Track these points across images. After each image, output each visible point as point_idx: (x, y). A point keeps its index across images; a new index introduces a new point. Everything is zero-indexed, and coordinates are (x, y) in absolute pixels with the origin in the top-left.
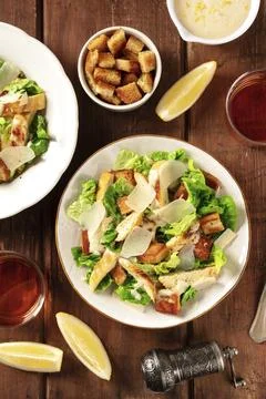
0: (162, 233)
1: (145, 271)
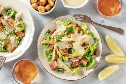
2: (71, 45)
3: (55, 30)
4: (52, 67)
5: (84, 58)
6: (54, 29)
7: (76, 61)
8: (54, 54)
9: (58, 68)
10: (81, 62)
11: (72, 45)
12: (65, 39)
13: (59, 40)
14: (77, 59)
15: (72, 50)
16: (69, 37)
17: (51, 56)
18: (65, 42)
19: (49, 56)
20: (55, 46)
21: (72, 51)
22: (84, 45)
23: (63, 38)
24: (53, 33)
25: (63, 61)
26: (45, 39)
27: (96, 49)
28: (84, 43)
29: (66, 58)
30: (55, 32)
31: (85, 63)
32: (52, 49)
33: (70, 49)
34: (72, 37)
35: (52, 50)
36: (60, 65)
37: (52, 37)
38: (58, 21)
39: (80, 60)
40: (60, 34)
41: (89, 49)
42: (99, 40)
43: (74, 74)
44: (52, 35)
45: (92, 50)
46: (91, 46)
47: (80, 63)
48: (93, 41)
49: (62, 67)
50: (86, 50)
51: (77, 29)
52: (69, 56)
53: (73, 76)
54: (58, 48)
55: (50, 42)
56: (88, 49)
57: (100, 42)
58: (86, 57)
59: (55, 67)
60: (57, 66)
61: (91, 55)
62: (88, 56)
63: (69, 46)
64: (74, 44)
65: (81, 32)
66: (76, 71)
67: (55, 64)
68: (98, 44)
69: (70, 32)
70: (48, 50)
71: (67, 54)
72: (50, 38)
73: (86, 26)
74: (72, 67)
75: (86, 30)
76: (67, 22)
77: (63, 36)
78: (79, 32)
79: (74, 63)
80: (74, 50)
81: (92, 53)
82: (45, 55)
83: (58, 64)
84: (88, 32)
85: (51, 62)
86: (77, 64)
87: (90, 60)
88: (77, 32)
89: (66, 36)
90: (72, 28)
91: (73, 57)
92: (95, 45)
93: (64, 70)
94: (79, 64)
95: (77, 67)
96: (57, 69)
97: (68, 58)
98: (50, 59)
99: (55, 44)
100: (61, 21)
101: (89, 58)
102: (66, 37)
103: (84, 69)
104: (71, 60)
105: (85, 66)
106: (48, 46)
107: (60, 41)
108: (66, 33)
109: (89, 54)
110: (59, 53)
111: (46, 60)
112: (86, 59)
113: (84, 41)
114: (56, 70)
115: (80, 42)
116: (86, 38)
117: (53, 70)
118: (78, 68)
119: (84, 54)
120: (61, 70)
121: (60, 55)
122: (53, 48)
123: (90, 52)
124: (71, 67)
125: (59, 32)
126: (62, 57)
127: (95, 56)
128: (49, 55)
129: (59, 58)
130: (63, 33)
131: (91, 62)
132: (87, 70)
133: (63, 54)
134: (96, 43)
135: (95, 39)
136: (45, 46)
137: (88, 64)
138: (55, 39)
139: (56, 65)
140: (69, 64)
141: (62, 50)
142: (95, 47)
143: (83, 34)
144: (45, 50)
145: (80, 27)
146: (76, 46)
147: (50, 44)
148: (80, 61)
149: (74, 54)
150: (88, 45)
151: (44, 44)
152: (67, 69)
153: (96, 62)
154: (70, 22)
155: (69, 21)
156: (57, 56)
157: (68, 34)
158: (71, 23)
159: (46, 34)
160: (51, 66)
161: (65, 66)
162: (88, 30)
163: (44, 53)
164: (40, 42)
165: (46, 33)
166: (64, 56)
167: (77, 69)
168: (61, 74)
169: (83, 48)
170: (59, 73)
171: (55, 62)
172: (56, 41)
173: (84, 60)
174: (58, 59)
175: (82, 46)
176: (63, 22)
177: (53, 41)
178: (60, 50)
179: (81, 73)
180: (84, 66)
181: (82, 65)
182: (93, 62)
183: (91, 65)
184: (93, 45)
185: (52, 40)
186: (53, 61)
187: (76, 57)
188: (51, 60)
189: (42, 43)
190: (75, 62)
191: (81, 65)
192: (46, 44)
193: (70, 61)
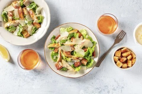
2: (73, 48)
3: (60, 36)
5: (84, 59)
6: (58, 35)
8: (59, 56)
9: (63, 68)
10: (82, 62)
12: (68, 43)
13: (63, 44)
14: (78, 60)
15: (74, 52)
16: (71, 42)
17: (57, 58)
18: (68, 46)
19: (55, 58)
20: (60, 50)
21: (74, 53)
22: (84, 48)
23: (67, 42)
24: (57, 38)
25: (67, 61)
26: (51, 44)
27: (94, 51)
28: (84, 46)
29: (69, 59)
30: (59, 38)
31: (85, 63)
32: (57, 52)
33: (73, 52)
34: (73, 41)
35: (58, 53)
36: (64, 65)
37: (57, 42)
38: (61, 28)
39: (81, 60)
40: (63, 39)
41: (89, 51)
42: (96, 43)
43: (76, 72)
44: (57, 40)
45: (91, 52)
46: (90, 49)
48: (92, 45)
49: (66, 67)
50: (86, 52)
51: (78, 35)
52: (71, 57)
53: (75, 74)
54: (62, 51)
55: (56, 46)
56: (87, 51)
57: (97, 45)
58: (86, 58)
59: (60, 67)
60: (62, 66)
61: (90, 57)
62: (87, 57)
63: (72, 49)
64: (75, 47)
65: (82, 37)
66: (78, 70)
67: (60, 64)
68: (96, 47)
69: (72, 37)
70: (54, 52)
71: (69, 55)
72: (55, 43)
73: (85, 32)
75: (86, 35)
76: (70, 29)
77: (66, 41)
78: (79, 37)
79: (76, 63)
80: (76, 53)
81: (91, 55)
82: (51, 57)
83: (62, 64)
84: (87, 36)
85: (56, 63)
86: (79, 64)
87: (90, 60)
88: (78, 37)
89: (69, 40)
90: (73, 33)
91: (75, 58)
92: (93, 48)
93: (68, 70)
94: (80, 64)
95: (78, 66)
96: (62, 69)
97: (71, 59)
98: (55, 60)
99: (60, 48)
100: (64, 28)
101: (88, 59)
102: (69, 42)
104: (73, 60)
105: (85, 65)
106: (53, 49)
107: (64, 45)
108: (69, 38)
109: (88, 55)
110: (63, 55)
112: (86, 59)
113: (84, 45)
114: (60, 69)
115: (80, 45)
116: (86, 42)
117: (58, 69)
118: (80, 68)
119: (84, 56)
120: (65, 69)
121: (64, 57)
122: (58, 51)
123: (89, 54)
124: (74, 66)
125: (63, 38)
126: (66, 59)
127: (93, 57)
128: (55, 56)
129: (63, 59)
130: (66, 38)
131: (90, 62)
132: (87, 68)
133: (67, 56)
134: (94, 46)
135: (93, 43)
136: (51, 49)
137: (88, 64)
138: (59, 43)
139: (61, 65)
140: (72, 64)
141: (66, 52)
142: (93, 49)
143: (83, 39)
144: (51, 52)
145: (80, 33)
146: (77, 49)
147: (55, 48)
148: (81, 62)
149: (75, 56)
150: (87, 48)
151: (50, 48)
152: (70, 68)
153: (94, 62)
155: (71, 28)
156: (62, 58)
157: (70, 39)
158: (72, 30)
160: (56, 66)
161: (69, 66)
162: (87, 35)
163: (50, 55)
164: (47, 46)
165: (52, 38)
166: (67, 57)
167: (79, 68)
168: (65, 72)
169: (84, 51)
170: (63, 72)
171: (60, 63)
172: (60, 45)
173: (84, 60)
174: (63, 60)
175: (82, 49)
176: (66, 29)
177: (58, 45)
178: (64, 53)
179: (82, 72)
180: (84, 66)
181: (83, 65)
182: (92, 62)
183: (91, 64)
184: (92, 48)
185: (57, 44)
186: (58, 62)
187: (78, 58)
188: (56, 61)
189: (48, 47)
190: (77, 62)
191: (82, 65)
192: (52, 48)
193: (73, 62)
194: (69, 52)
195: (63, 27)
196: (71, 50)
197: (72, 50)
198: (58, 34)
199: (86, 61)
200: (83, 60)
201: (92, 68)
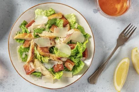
0: (53, 49)
1: (35, 52)
2: (53, 43)
3: (34, 21)
4: (27, 70)
5: (69, 60)
6: (32, 20)
7: (59, 63)
8: (30, 53)
9: (35, 72)
10: (66, 65)
11: (55, 43)
12: (46, 34)
13: (38, 35)
14: (60, 61)
15: (54, 48)
16: (51, 32)
17: (26, 55)
18: (45, 38)
19: (24, 56)
20: (32, 44)
21: (55, 50)
22: (70, 43)
23: (44, 32)
24: (30, 25)
25: (42, 62)
26: (20, 33)
27: (86, 49)
28: (71, 41)
29: (46, 60)
30: (33, 25)
31: (71, 67)
32: (27, 46)
33: (52, 48)
34: (54, 32)
35: (29, 48)
36: (37, 68)
37: (29, 31)
38: (37, 10)
39: (64, 63)
40: (39, 27)
41: (77, 49)
42: (90, 37)
43: (56, 81)
44: (29, 28)
45: (81, 50)
46: (79, 45)
47: (64, 66)
48: (83, 39)
49: (40, 71)
50: (73, 50)
51: (62, 22)
52: (49, 56)
53: (54, 82)
54: (36, 45)
55: (26, 37)
56: (75, 48)
57: (92, 40)
58: (73, 59)
59: (31, 70)
60: (34, 69)
61: (79, 57)
62: (75, 58)
63: (51, 44)
64: (57, 41)
65: (68, 25)
66: (58, 77)
67: (31, 66)
68: (89, 42)
69: (53, 25)
70: (23, 47)
71: (47, 54)
72: (26, 32)
73: (75, 18)
74: (54, 71)
75: (75, 23)
76: (50, 12)
77: (44, 30)
78: (64, 26)
79: (56, 66)
80: (57, 49)
81: (81, 54)
82: (18, 54)
83: (35, 66)
84: (76, 26)
85: (26, 63)
86: (60, 67)
87: (78, 63)
88: (62, 25)
89: (47, 30)
90: (55, 19)
91: (55, 58)
92: (85, 43)
93: (43, 75)
94: (62, 68)
95: (60, 71)
96: (33, 73)
97: (48, 59)
98: (24, 59)
99: (32, 40)
100: (41, 10)
101: (76, 61)
102: (47, 32)
103: (70, 74)
104: (52, 61)
105: (71, 70)
106: (23, 42)
107: (39, 37)
108: (47, 26)
109: (76, 55)
110: (38, 52)
111: (20, 60)
112: (72, 61)
113: (71, 38)
114: (31, 74)
115: (65, 38)
116: (74, 34)
117: (28, 74)
118: (62, 73)
119: (70, 55)
120: (38, 74)
121: (38, 55)
122: (30, 45)
123: (77, 53)
124: (52, 71)
125: (38, 25)
126: (41, 58)
127: (84, 58)
128: (24, 53)
129: (37, 58)
130: (44, 26)
131: (79, 66)
132: (73, 75)
133: (43, 53)
134: (87, 41)
135: (85, 36)
136: (19, 42)
137: (75, 68)
138: (33, 34)
139: (33, 67)
140: (50, 67)
141: (42, 48)
142: (85, 46)
143: (70, 29)
144: (18, 47)
145: (66, 19)
146: (60, 43)
147: (25, 40)
148: (64, 64)
149: (56, 54)
150: (76, 44)
151: (17, 39)
152: (47, 73)
153: (85, 65)
154: (53, 12)
155: (52, 10)
156: (34, 56)
157: (50, 28)
158: (54, 14)
159: (20, 27)
160: (26, 68)
161: (45, 69)
162: (77, 24)
164: (13, 37)
165: (22, 24)
166: (44, 56)
167: (60, 74)
168: (39, 80)
169: (70, 47)
170: (36, 79)
171: (31, 64)
172: (33, 36)
173: (70, 63)
174: (36, 60)
175: (68, 44)
176: (45, 11)
177: (30, 36)
178: (39, 49)
179: (65, 80)
180: (69, 71)
181: (67, 69)
182: (82, 66)
183: (79, 69)
184: (83, 43)
185: (28, 35)
186: (28, 62)
187: (59, 59)
188: (25, 61)
190: (58, 65)
191: (65, 69)
192: (21, 40)
193: (52, 64)
194: (47, 47)
195: (40, 8)
196: (49, 46)
197: (51, 46)
198: (30, 19)
199: (72, 64)
200: (68, 62)
201: (81, 75)
